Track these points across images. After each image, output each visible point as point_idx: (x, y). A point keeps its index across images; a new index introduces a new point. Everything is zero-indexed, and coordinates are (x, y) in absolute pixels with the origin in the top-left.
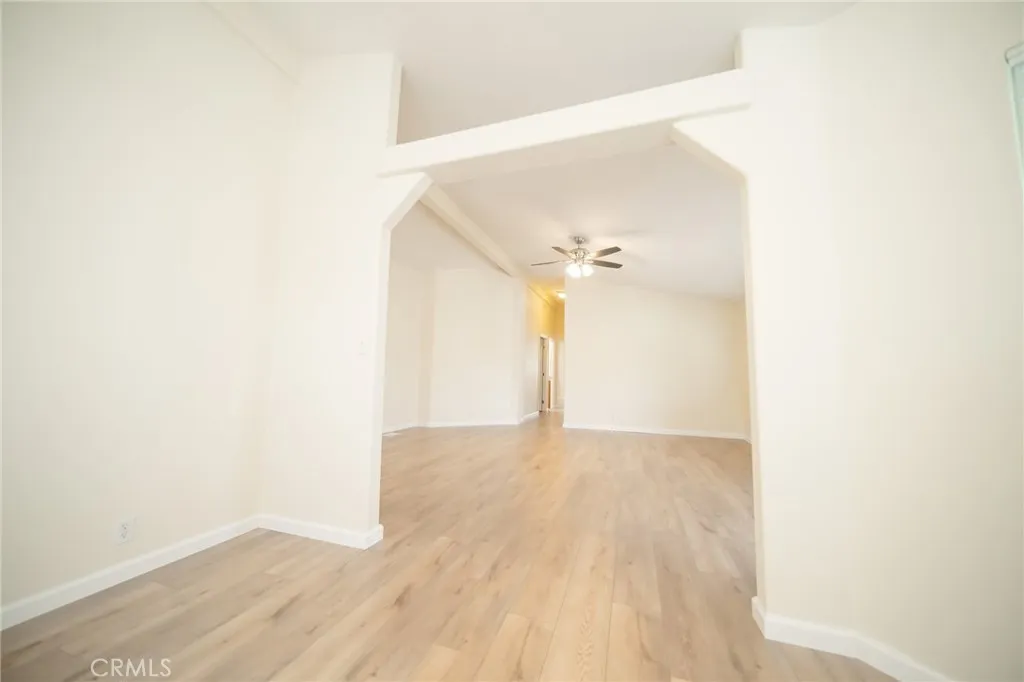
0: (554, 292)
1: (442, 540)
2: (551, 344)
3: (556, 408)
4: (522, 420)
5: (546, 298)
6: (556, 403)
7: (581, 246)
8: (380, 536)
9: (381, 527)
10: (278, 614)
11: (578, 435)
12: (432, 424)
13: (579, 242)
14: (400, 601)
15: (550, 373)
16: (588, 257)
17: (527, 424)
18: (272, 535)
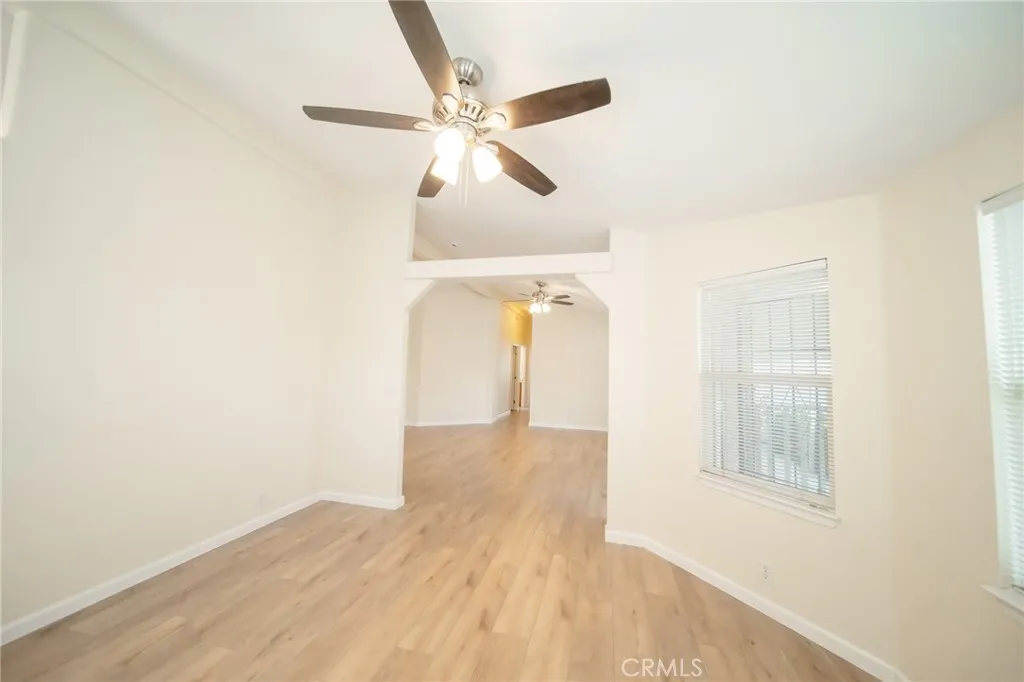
0: (526, 308)
1: (441, 506)
2: (522, 351)
3: (525, 407)
4: (495, 419)
5: (519, 312)
6: (526, 402)
7: (542, 289)
8: (402, 503)
9: (403, 497)
10: (360, 538)
11: (540, 432)
12: (420, 424)
13: (540, 286)
14: (423, 531)
15: (522, 377)
16: (546, 299)
17: (499, 423)
18: (333, 504)
